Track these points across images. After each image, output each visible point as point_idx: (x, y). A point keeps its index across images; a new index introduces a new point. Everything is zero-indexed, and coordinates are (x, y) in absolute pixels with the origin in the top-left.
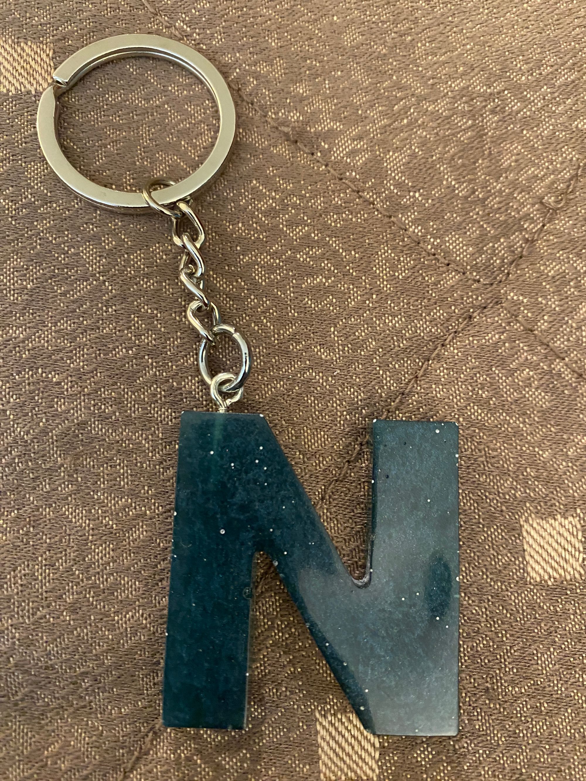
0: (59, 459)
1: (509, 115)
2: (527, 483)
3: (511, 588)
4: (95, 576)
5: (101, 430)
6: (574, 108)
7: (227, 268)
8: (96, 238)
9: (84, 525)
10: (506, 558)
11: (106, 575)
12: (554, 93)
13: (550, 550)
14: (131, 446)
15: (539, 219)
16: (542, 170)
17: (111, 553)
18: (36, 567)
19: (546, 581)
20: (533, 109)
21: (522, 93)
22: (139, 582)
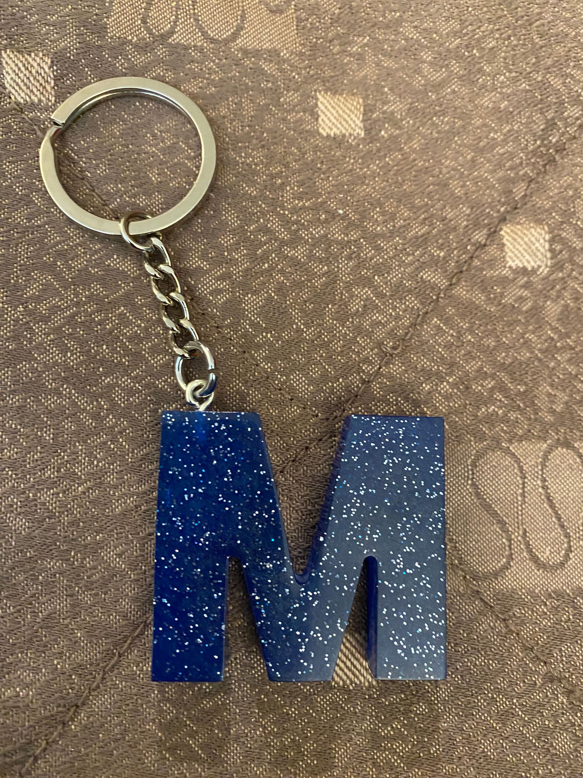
1: (363, 261)
6: (421, 260)
12: (405, 244)
15: (376, 361)
16: (386, 316)
20: (386, 257)
21: (377, 241)
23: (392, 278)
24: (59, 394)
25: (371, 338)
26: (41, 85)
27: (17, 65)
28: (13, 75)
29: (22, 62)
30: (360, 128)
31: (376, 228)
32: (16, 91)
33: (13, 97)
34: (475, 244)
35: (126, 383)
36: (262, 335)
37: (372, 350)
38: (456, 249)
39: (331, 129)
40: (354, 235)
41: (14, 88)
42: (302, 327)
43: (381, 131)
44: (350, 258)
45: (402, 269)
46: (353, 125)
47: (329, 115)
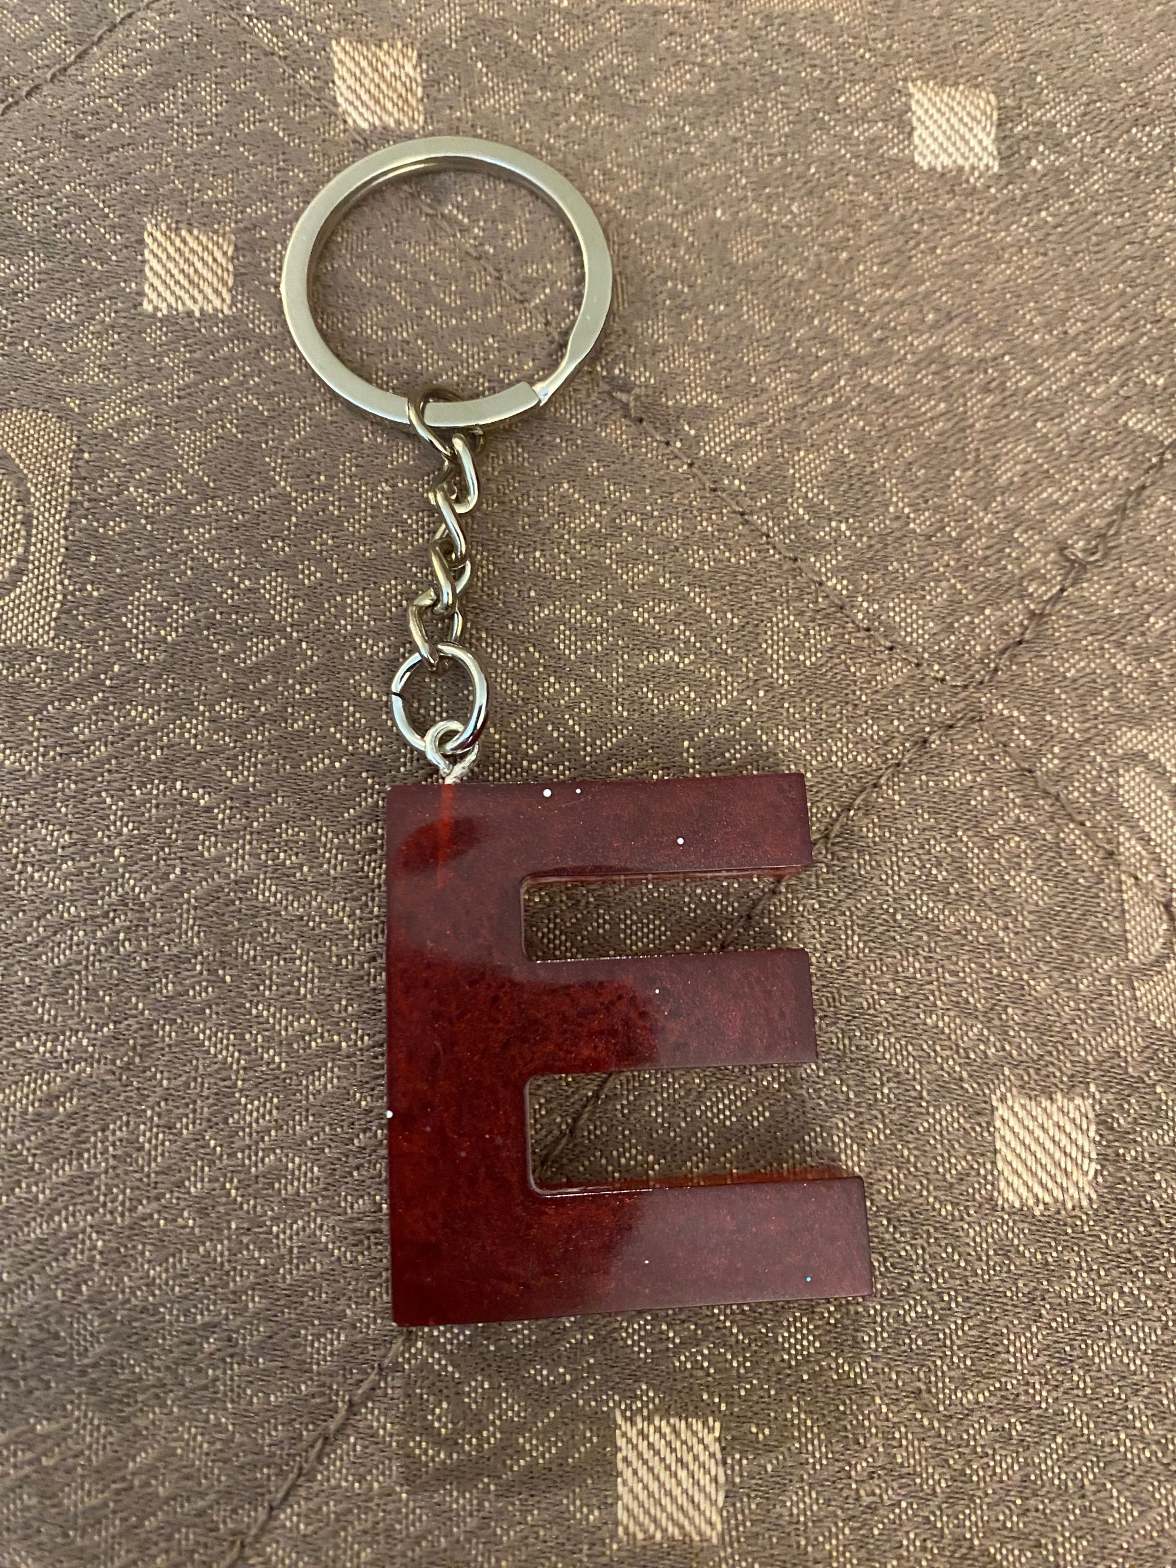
0: (196, 940)
1: (1011, 395)
2: (1006, 1033)
3: (969, 1215)
4: (243, 1152)
5: (275, 896)
6: (1121, 392)
8: (286, 566)
9: (229, 1060)
10: (964, 1163)
11: (263, 1150)
12: (1089, 363)
13: (1040, 1154)
14: (323, 926)
15: (1055, 577)
16: (1066, 493)
17: (275, 1112)
18: (142, 1127)
19: (1030, 1209)
20: (1054, 387)
21: (1035, 360)
22: (319, 1167)
23: (1070, 426)
25: (1040, 533)
26: (400, 96)
27: (357, 64)
28: (351, 81)
29: (365, 57)
30: (991, 154)
32: (356, 108)
33: (350, 122)
35: (578, 616)
36: (830, 526)
39: (937, 157)
40: (992, 348)
42: (906, 511)
43: (1030, 158)
44: (986, 389)
45: (1087, 410)
46: (978, 149)
47: (933, 128)
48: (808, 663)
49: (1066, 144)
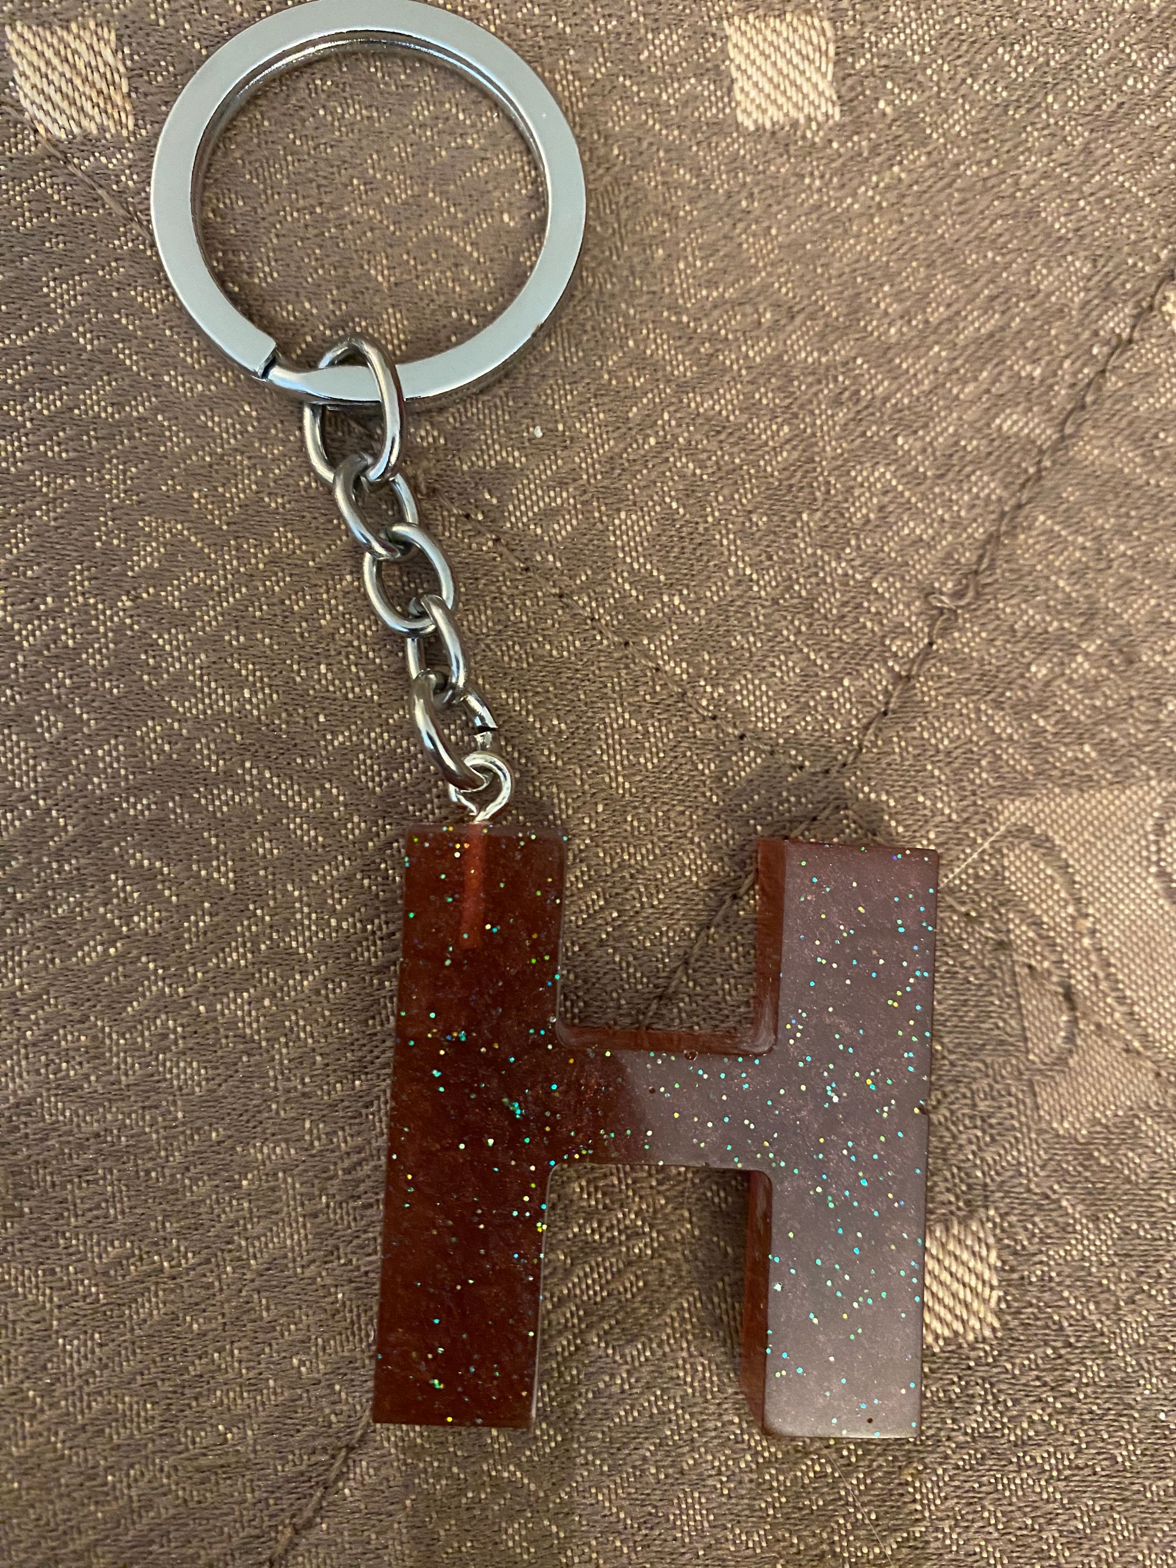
1: (867, 407)
4: (66, 1400)
5: (64, 1114)
6: (993, 390)
7: (299, 761)
8: (22, 719)
9: (41, 1299)
11: (89, 1395)
12: (955, 359)
14: (123, 1139)
15: (921, 630)
16: (931, 525)
17: (97, 1350)
20: (915, 392)
21: (891, 361)
22: (153, 1404)
23: (935, 438)
24: (238, 785)
25: (903, 578)
26: (100, 92)
27: (41, 55)
28: (35, 79)
29: (50, 45)
30: (829, 100)
31: (888, 330)
32: (47, 113)
33: (41, 129)
34: (1107, 343)
35: (380, 741)
36: (662, 602)
37: (908, 605)
38: (1066, 357)
39: (765, 112)
40: (842, 350)
41: (40, 107)
42: (748, 571)
43: (877, 99)
44: (837, 402)
45: (955, 415)
46: (813, 96)
47: (757, 76)
48: (650, 766)
49: (920, 77)
